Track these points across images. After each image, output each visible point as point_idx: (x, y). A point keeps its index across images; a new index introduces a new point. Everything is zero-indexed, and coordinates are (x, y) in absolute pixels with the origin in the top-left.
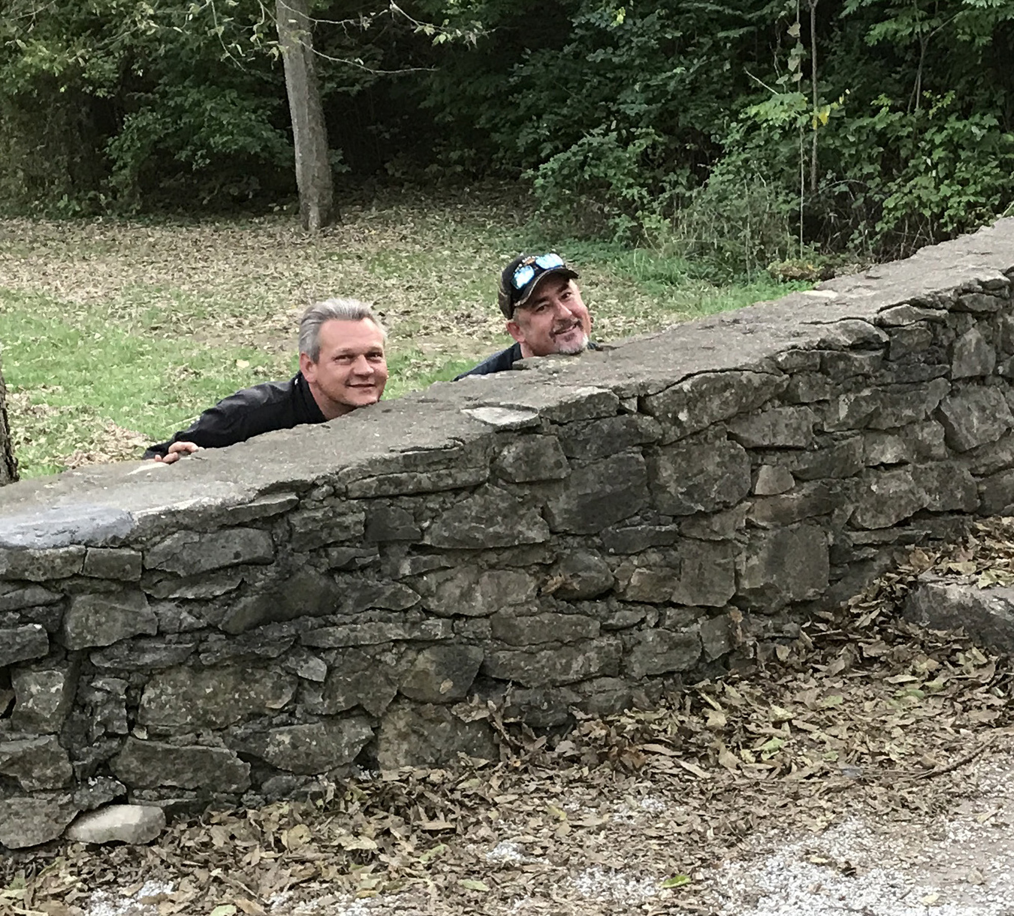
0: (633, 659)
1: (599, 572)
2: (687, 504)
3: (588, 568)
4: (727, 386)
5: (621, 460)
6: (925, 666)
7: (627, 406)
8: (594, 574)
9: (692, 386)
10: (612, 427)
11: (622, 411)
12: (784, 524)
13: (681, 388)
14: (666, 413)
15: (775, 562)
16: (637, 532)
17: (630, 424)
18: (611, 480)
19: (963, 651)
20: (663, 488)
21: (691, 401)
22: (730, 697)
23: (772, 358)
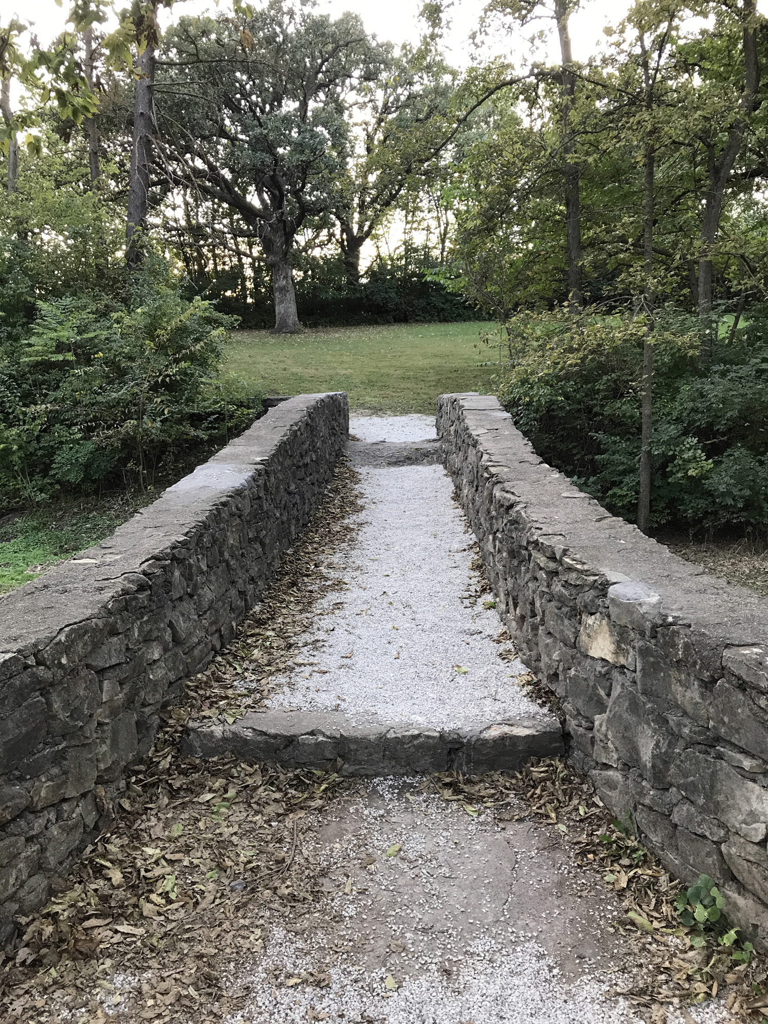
0: (48, 854)
1: (22, 797)
2: (72, 723)
3: (13, 798)
4: (86, 632)
5: (30, 705)
6: (217, 784)
7: (29, 662)
8: (18, 801)
9: (67, 636)
10: (22, 682)
11: (26, 667)
12: (115, 717)
13: (60, 640)
14: (53, 662)
15: (114, 746)
16: (44, 756)
17: (33, 675)
18: (25, 722)
19: (235, 767)
20: (54, 717)
21: (67, 648)
22: (113, 854)
23: (105, 607)
